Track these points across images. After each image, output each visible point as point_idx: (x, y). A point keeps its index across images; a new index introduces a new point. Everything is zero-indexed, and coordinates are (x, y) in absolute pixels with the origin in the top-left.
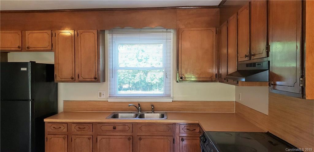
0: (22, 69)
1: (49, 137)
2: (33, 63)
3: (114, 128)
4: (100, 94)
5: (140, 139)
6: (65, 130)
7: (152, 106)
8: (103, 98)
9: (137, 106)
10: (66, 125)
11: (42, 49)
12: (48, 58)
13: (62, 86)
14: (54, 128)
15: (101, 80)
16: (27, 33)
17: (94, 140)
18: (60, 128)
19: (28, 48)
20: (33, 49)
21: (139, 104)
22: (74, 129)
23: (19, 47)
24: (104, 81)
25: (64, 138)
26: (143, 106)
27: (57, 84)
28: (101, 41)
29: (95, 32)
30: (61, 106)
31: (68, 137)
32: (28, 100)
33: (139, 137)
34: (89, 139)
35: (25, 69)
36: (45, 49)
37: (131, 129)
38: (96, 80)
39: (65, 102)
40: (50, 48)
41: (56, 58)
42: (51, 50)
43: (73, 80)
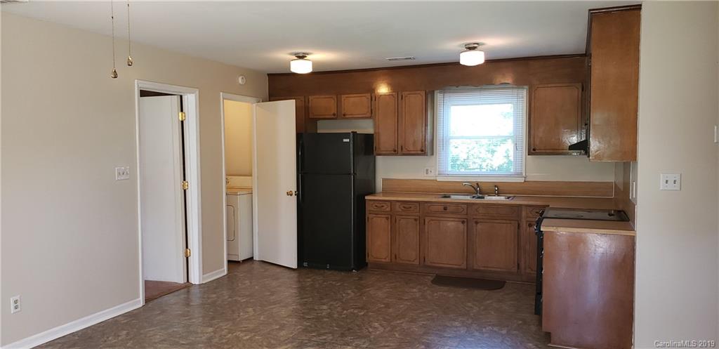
0: (345, 140)
1: (371, 216)
2: (354, 133)
3: (445, 209)
4: (427, 170)
5: (477, 223)
6: (388, 209)
7: (496, 186)
8: (431, 176)
9: (476, 186)
10: (389, 204)
11: (360, 116)
12: (366, 127)
13: (380, 161)
14: (376, 206)
15: (429, 154)
16: (344, 97)
17: (421, 222)
18: (383, 206)
19: (344, 115)
20: (350, 116)
21: (477, 184)
22: (398, 208)
23: (334, 115)
24: (432, 154)
25: (387, 218)
26: (484, 188)
27: (375, 157)
28: (429, 104)
29: (423, 93)
30: (379, 185)
31: (392, 217)
32: (350, 174)
33: (475, 220)
34: (416, 220)
35: (348, 140)
36: (364, 116)
37: (465, 210)
38: (423, 152)
39: (384, 180)
40: (369, 115)
41: (376, 126)
42: (370, 118)
43: (395, 152)
